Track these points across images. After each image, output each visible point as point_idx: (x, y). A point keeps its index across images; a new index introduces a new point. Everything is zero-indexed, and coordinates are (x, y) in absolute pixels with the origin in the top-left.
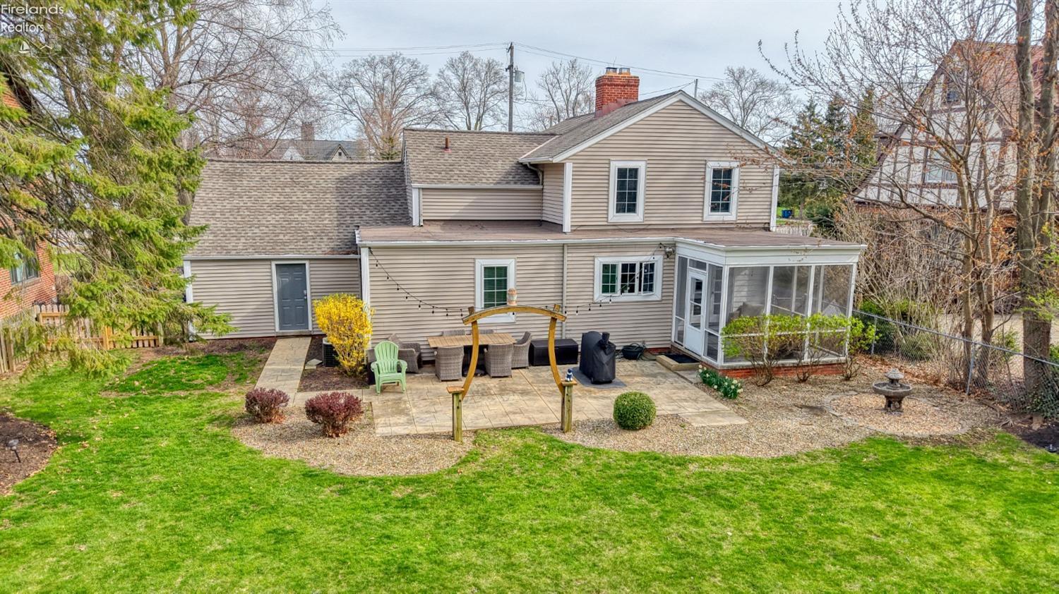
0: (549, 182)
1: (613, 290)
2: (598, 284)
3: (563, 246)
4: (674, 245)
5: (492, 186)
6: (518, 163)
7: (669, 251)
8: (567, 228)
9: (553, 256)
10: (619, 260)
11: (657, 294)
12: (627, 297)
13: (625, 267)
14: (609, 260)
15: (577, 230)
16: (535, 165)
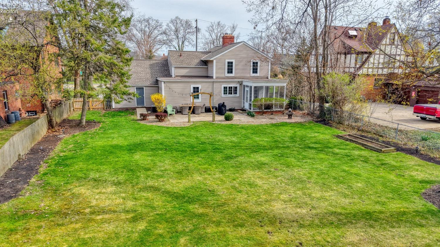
0: (209, 65)
1: (227, 94)
2: (223, 92)
3: (213, 82)
4: (242, 82)
5: (194, 66)
6: (201, 60)
7: (241, 84)
8: (214, 77)
9: (211, 84)
10: (228, 86)
11: (238, 95)
12: (230, 95)
13: (229, 88)
14: (225, 86)
15: (217, 78)
16: (206, 61)
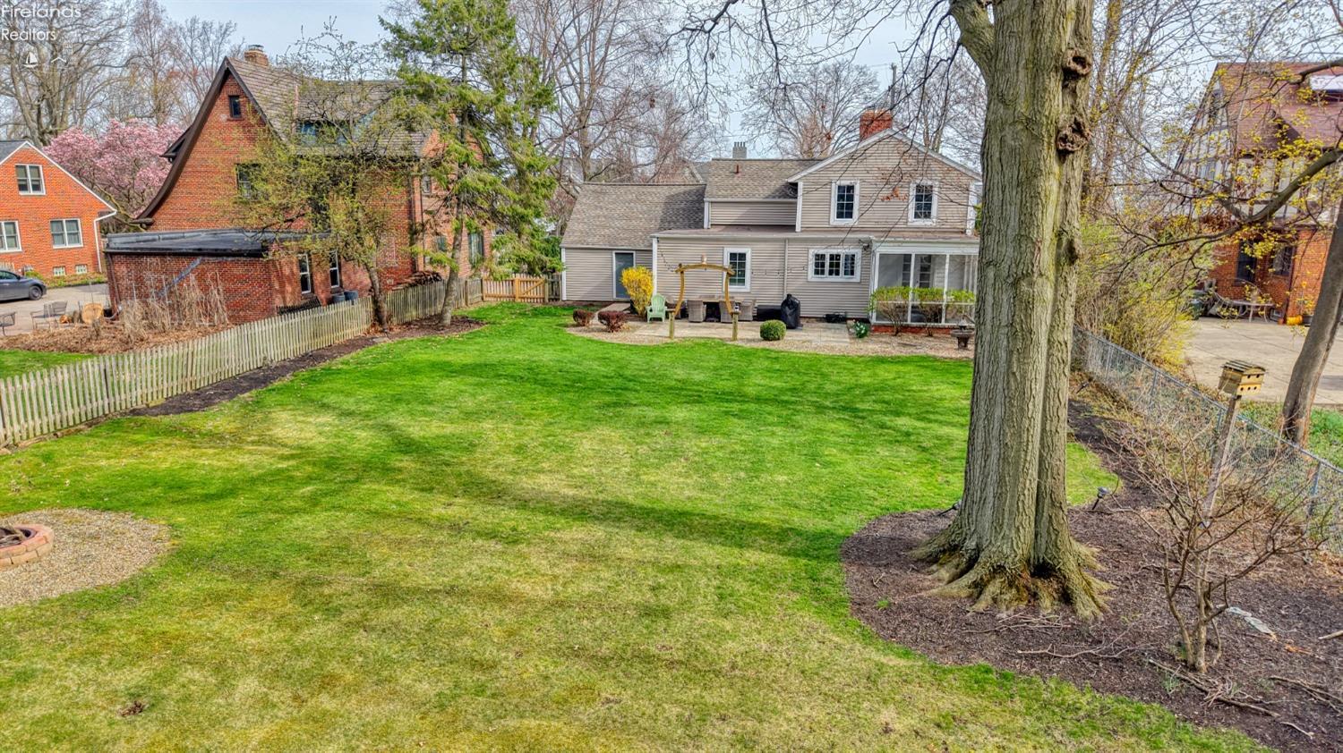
1: (823, 273)
2: (811, 268)
3: (790, 240)
4: (870, 242)
5: (763, 200)
6: (787, 183)
7: (866, 247)
8: (798, 229)
9: (779, 246)
10: (828, 252)
11: (857, 277)
12: (834, 278)
13: (832, 257)
14: (821, 252)
15: (805, 230)
